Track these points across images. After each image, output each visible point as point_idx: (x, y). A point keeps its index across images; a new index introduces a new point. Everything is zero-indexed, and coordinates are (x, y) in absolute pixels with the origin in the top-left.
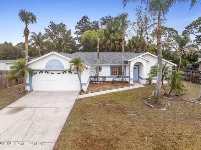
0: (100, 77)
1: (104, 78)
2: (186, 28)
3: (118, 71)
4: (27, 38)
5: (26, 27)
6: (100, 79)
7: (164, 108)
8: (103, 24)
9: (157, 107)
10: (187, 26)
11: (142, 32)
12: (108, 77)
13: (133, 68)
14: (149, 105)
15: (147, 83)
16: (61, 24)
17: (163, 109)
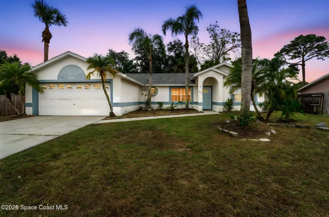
0: (154, 103)
1: (161, 104)
2: (275, 55)
3: (181, 95)
4: (47, 44)
5: (47, 28)
6: (155, 107)
7: (263, 137)
8: (170, 50)
9: (246, 135)
10: (277, 52)
11: (219, 57)
12: (166, 103)
13: (202, 87)
14: (227, 131)
15: (225, 110)
16: (123, 53)
17: (260, 140)
